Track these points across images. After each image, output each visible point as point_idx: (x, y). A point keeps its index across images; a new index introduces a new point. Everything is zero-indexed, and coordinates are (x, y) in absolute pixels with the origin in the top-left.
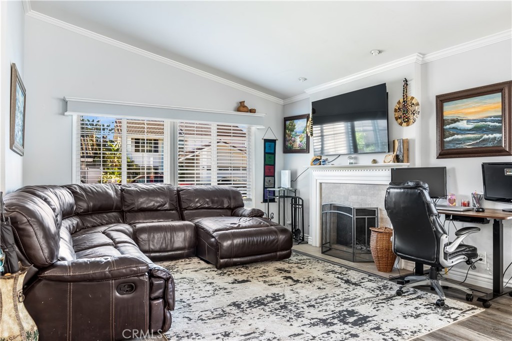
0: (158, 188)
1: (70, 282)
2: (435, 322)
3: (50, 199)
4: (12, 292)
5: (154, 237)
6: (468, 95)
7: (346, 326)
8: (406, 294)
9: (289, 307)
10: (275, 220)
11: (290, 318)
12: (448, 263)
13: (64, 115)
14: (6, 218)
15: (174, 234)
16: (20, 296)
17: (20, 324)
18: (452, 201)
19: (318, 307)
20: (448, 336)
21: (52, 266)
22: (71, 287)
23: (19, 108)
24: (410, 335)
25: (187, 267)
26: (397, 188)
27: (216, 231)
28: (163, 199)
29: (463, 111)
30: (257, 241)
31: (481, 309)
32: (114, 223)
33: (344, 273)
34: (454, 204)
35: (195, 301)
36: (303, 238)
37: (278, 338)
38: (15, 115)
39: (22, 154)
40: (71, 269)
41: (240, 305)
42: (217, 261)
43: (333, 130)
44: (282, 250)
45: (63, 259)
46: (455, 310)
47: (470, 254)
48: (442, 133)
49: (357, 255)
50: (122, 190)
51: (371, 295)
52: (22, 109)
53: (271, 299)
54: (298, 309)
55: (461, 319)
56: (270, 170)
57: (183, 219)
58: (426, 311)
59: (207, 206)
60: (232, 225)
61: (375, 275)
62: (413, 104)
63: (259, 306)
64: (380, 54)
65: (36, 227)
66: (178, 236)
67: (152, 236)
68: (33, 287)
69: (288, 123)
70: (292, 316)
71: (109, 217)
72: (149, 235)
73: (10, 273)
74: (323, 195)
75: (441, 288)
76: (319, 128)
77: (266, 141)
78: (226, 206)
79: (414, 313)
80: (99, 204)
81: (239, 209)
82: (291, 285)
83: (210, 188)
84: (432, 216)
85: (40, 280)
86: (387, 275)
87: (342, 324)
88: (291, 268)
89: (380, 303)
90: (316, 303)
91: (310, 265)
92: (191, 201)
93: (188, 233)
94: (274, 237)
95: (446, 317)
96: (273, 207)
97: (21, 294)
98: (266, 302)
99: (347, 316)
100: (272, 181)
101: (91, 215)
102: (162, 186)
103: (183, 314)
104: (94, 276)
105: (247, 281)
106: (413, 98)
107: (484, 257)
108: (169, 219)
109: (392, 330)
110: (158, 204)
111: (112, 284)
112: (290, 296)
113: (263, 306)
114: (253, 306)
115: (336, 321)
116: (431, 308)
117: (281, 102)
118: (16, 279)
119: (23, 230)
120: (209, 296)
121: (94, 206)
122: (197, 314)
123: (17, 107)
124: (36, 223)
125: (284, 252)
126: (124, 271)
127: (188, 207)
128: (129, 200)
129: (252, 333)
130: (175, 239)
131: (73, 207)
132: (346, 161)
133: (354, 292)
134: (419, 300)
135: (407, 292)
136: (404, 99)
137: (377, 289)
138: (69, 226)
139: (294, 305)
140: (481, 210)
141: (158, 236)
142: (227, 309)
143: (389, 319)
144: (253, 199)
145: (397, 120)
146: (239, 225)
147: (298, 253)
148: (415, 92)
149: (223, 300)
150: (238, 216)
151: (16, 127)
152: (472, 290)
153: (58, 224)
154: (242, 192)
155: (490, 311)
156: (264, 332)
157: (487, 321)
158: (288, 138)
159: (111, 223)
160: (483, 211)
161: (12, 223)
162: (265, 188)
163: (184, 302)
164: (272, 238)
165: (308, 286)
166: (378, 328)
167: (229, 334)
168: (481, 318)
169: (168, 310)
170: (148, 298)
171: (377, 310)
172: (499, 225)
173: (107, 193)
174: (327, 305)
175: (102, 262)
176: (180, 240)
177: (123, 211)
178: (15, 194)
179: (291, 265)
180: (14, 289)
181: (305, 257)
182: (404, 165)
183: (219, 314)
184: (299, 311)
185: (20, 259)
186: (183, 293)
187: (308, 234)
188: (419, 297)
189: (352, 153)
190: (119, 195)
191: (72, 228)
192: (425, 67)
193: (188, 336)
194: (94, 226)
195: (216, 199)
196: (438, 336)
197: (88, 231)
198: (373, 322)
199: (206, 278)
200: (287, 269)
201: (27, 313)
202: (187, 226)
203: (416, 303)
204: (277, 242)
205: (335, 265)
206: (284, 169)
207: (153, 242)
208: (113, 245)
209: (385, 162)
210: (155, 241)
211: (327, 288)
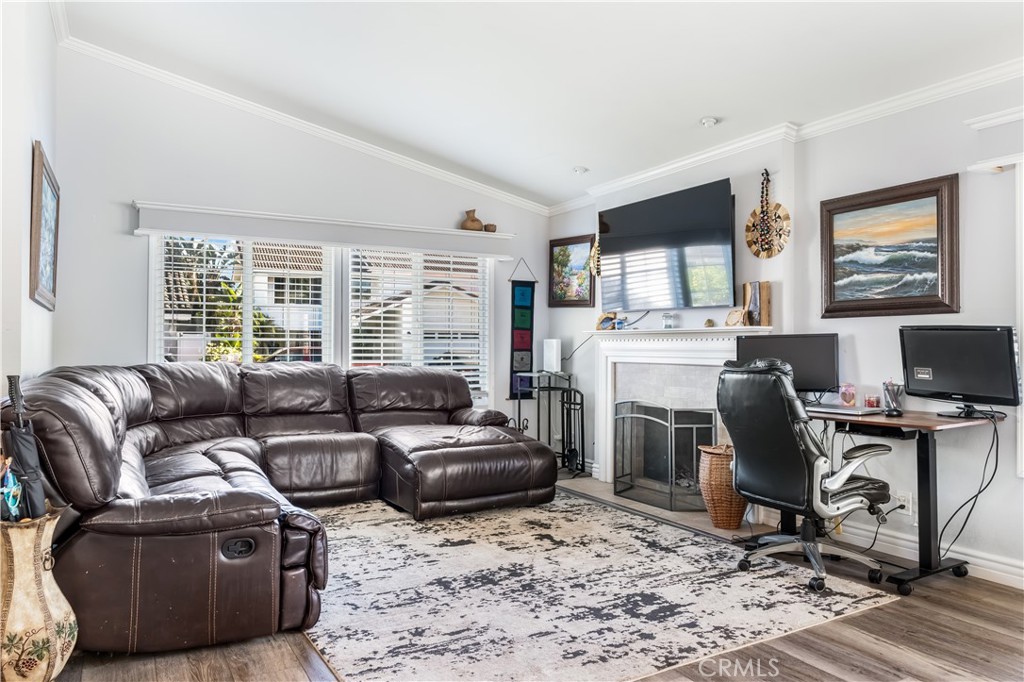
0: (311, 372)
1: (138, 534)
2: (802, 616)
3: (103, 391)
4: (32, 552)
5: (300, 462)
6: (877, 201)
7: (635, 621)
8: (756, 568)
9: (538, 587)
10: (531, 433)
11: (536, 606)
12: (829, 510)
13: (132, 234)
14: (24, 421)
15: (339, 456)
16: (46, 560)
17: (45, 609)
18: (848, 397)
19: (591, 588)
20: (819, 641)
21: (106, 507)
22: (139, 543)
23: (46, 222)
24: (747, 638)
25: (360, 517)
26: (737, 372)
27: (416, 450)
28: (320, 391)
29: (869, 230)
30: (490, 469)
31: (894, 596)
32: (227, 436)
33: (650, 529)
34: (852, 402)
35: (368, 576)
36: (583, 465)
37: (510, 638)
38: (40, 237)
39: (51, 307)
40: (141, 513)
41: (451, 583)
42: (416, 507)
43: (643, 262)
44: (537, 487)
45: (126, 496)
46: (842, 598)
47: (876, 494)
48: (831, 272)
49: (679, 497)
50: (243, 375)
51: (693, 569)
52: (53, 224)
53: (508, 573)
54: (553, 591)
55: (850, 612)
56: (523, 339)
57: (357, 429)
58: (788, 597)
59: (402, 405)
60: (445, 440)
61: (707, 534)
62: (779, 217)
63: (484, 584)
64: (718, 125)
65: (78, 438)
66: (344, 461)
67: (296, 460)
68: (70, 545)
69: (557, 250)
70: (541, 603)
71: (216, 425)
72: (291, 458)
73: (29, 517)
74: (619, 386)
75: (819, 557)
76: (618, 260)
77: (516, 284)
78: (438, 405)
79: (765, 601)
80: (197, 401)
81: (462, 411)
82: (547, 550)
83: (410, 372)
84: (798, 423)
85: (84, 532)
86: (728, 534)
87: (628, 616)
88: (552, 520)
89: (706, 582)
90: (589, 581)
91: (589, 515)
92: (372, 396)
93: (366, 455)
94: (521, 463)
95: (823, 610)
96: (529, 408)
97: (48, 556)
98: (497, 577)
99: (640, 603)
100: (527, 360)
101: (181, 420)
102: (319, 367)
103: (345, 598)
104: (181, 524)
105: (469, 542)
106: (778, 206)
107: (908, 502)
108: (331, 429)
109: (716, 628)
110: (310, 402)
111: (214, 538)
112: (542, 568)
113: (491, 586)
114: (473, 585)
115: (618, 612)
116: (798, 592)
117: (545, 211)
118: (40, 528)
119: (55, 442)
120: (396, 569)
121: (188, 405)
122: (370, 598)
123: (43, 222)
124: (77, 431)
125: (541, 491)
126: (235, 515)
127: (367, 407)
128: (255, 393)
129: (463, 631)
130: (340, 465)
131: (147, 407)
132: (658, 323)
133: (662, 563)
134: (779, 578)
135: (761, 564)
136: (762, 207)
137: (706, 559)
138: (140, 441)
139: (547, 584)
140: (895, 413)
141: (307, 460)
142: (425, 591)
143: (716, 610)
144: (491, 392)
145: (750, 246)
146: (459, 439)
147: (570, 493)
148: (783, 195)
149: (419, 575)
150: (458, 423)
151: (41, 259)
152: (879, 562)
153: (118, 437)
154: (468, 379)
155: (908, 600)
156: (486, 629)
157: (898, 618)
158: (557, 279)
159: (220, 437)
160: (900, 415)
161: (36, 431)
162: (513, 372)
163: (348, 578)
164: (518, 464)
165: (580, 551)
166: (693, 625)
167: (423, 631)
168: (888, 613)
169: (316, 588)
170: (277, 565)
171: (697, 595)
172: (927, 441)
173: (213, 380)
174: (607, 584)
175: (196, 500)
176: (349, 467)
177: (243, 415)
178: (39, 380)
179: (553, 514)
180: (37, 546)
181: (582, 501)
182: (763, 330)
183: (410, 599)
184: (555, 593)
185: (48, 495)
186: (350, 562)
187: (593, 459)
188: (781, 574)
189: (682, 306)
190: (237, 385)
191: (145, 444)
192: (802, 148)
193: (348, 636)
194: (187, 443)
195: (419, 391)
196: (799, 640)
197: (175, 450)
198: (687, 614)
199: (393, 537)
200: (545, 522)
201: (58, 590)
202: (363, 443)
203: (772, 584)
204: (529, 470)
205: (635, 514)
206: (550, 336)
207: (298, 470)
208: (220, 474)
209: (727, 324)
210: (303, 469)
211: (612, 555)
